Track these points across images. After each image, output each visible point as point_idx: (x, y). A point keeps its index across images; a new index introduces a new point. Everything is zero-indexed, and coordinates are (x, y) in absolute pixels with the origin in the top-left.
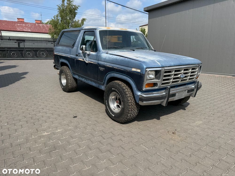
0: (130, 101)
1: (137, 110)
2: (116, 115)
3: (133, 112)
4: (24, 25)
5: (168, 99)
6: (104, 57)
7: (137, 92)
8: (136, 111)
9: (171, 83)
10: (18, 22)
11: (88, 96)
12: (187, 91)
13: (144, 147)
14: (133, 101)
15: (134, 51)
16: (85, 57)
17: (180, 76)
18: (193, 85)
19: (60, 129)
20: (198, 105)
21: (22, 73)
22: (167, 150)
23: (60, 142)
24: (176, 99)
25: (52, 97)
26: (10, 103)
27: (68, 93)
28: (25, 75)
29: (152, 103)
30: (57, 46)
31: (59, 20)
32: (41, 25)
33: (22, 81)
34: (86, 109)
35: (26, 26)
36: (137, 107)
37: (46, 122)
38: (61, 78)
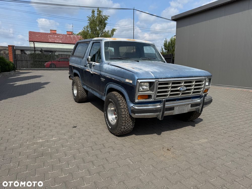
0: (123, 113)
1: (132, 122)
2: (112, 127)
3: (127, 125)
4: (56, 36)
5: (163, 113)
6: (105, 68)
7: (130, 103)
8: (131, 124)
9: (169, 96)
10: (50, 34)
11: (96, 108)
12: (190, 105)
13: (130, 161)
14: (127, 113)
15: (138, 62)
16: (91, 68)
17: (180, 89)
18: (199, 100)
19: (55, 137)
20: (212, 122)
21: (43, 83)
22: (153, 166)
23: (50, 150)
24: (176, 114)
25: (61, 107)
26: (21, 110)
27: (79, 103)
28: (46, 84)
29: (145, 116)
30: (72, 57)
31: (89, 31)
32: (72, 36)
33: (40, 91)
34: (88, 120)
35: (57, 38)
36: (132, 120)
37: (45, 130)
38: (73, 88)
